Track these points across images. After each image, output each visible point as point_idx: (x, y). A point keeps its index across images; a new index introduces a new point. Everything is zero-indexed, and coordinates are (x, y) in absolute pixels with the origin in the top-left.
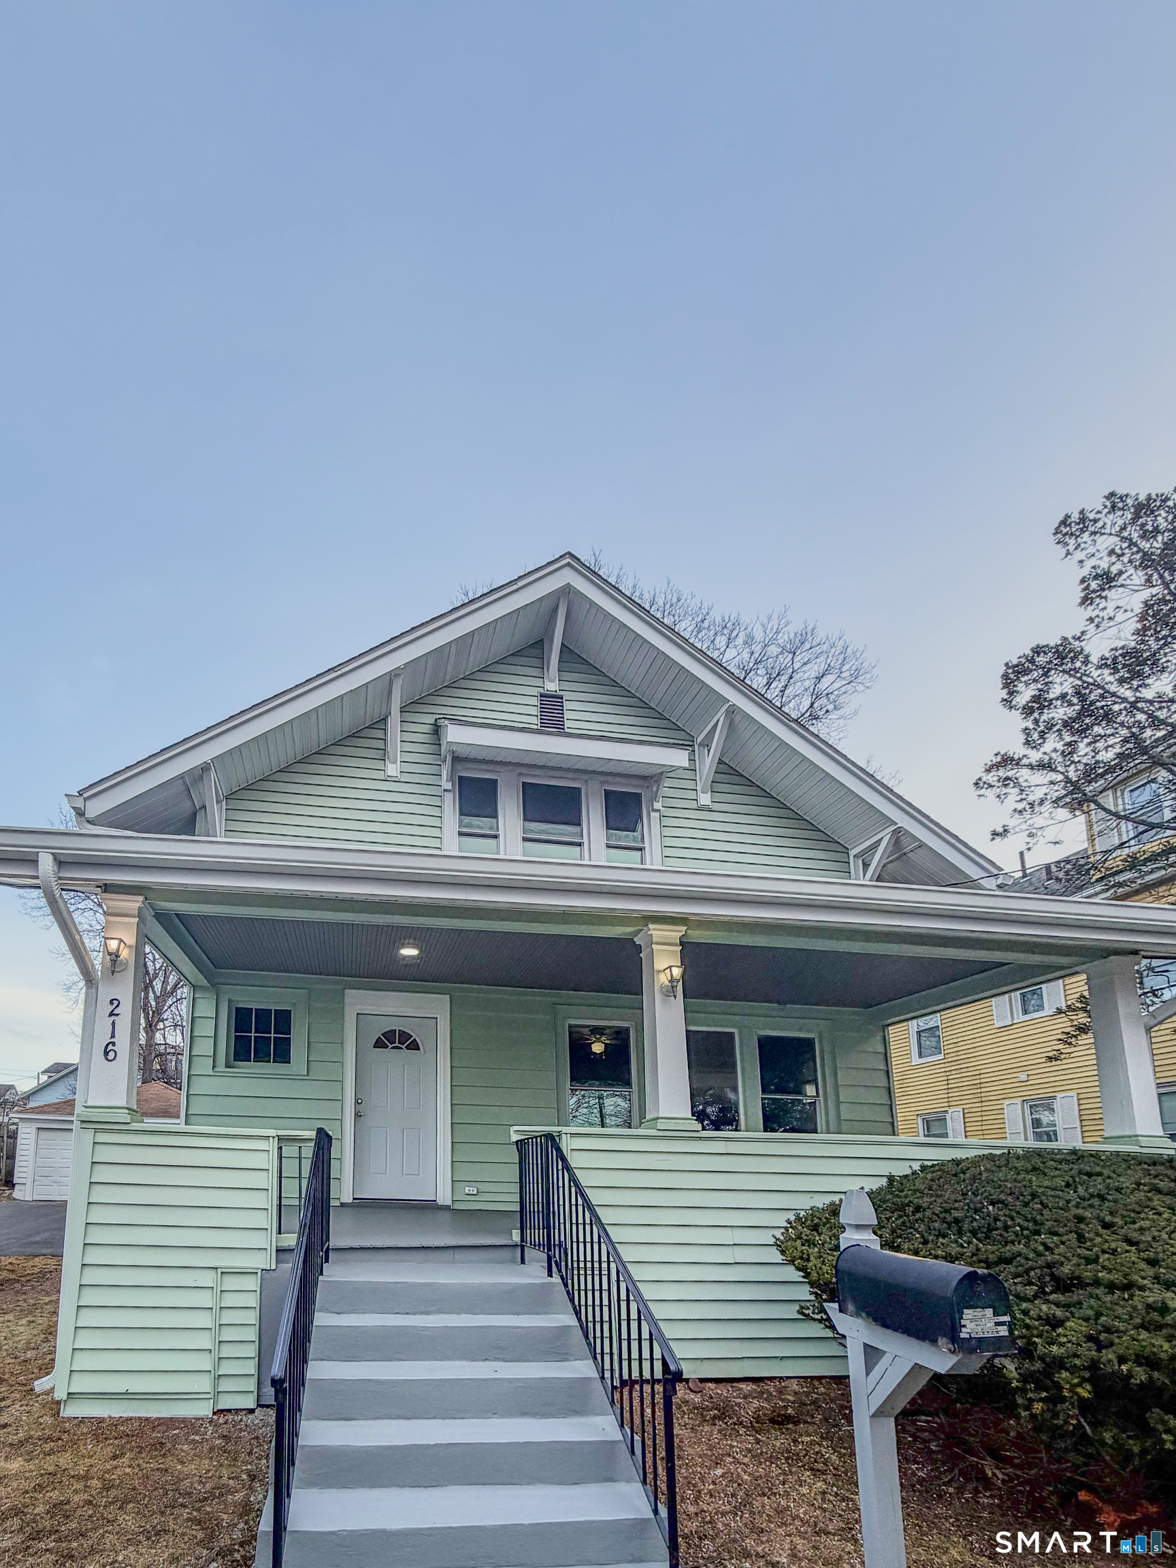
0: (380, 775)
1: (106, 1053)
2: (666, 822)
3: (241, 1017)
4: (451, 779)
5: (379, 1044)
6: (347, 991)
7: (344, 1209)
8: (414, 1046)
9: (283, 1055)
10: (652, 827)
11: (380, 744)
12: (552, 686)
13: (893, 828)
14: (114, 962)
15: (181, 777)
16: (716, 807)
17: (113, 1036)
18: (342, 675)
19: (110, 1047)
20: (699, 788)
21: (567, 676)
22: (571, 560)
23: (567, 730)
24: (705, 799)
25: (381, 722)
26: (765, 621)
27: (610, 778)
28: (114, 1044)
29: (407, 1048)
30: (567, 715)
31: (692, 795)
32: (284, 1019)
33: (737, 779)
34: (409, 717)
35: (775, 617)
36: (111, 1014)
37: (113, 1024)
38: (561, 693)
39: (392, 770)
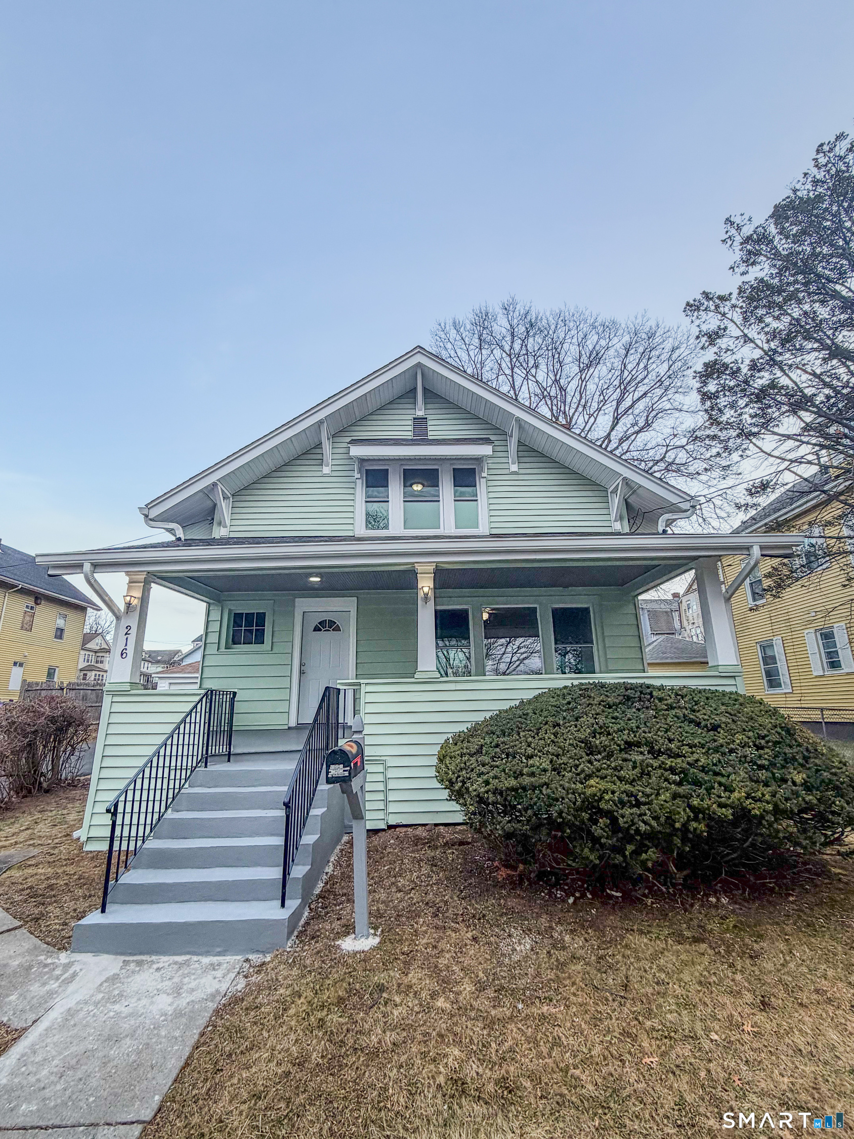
0: (319, 474)
1: (122, 654)
2: (490, 483)
3: (237, 618)
4: (360, 472)
5: (317, 629)
6: (297, 600)
7: (290, 731)
8: (337, 629)
9: (260, 640)
10: (482, 487)
11: (319, 457)
12: (420, 413)
13: (622, 477)
14: (128, 607)
15: (201, 491)
16: (522, 471)
17: (126, 645)
18: (290, 427)
19: (124, 651)
20: (510, 462)
21: (429, 406)
22: (420, 350)
23: (430, 438)
24: (514, 468)
25: (319, 445)
26: (634, 319)
27: (455, 462)
28: (126, 649)
29: (333, 630)
30: (430, 428)
31: (506, 466)
32: (261, 617)
33: (534, 454)
34: (337, 439)
35: (639, 316)
36: (126, 634)
37: (127, 639)
38: (426, 416)
39: (326, 470)
